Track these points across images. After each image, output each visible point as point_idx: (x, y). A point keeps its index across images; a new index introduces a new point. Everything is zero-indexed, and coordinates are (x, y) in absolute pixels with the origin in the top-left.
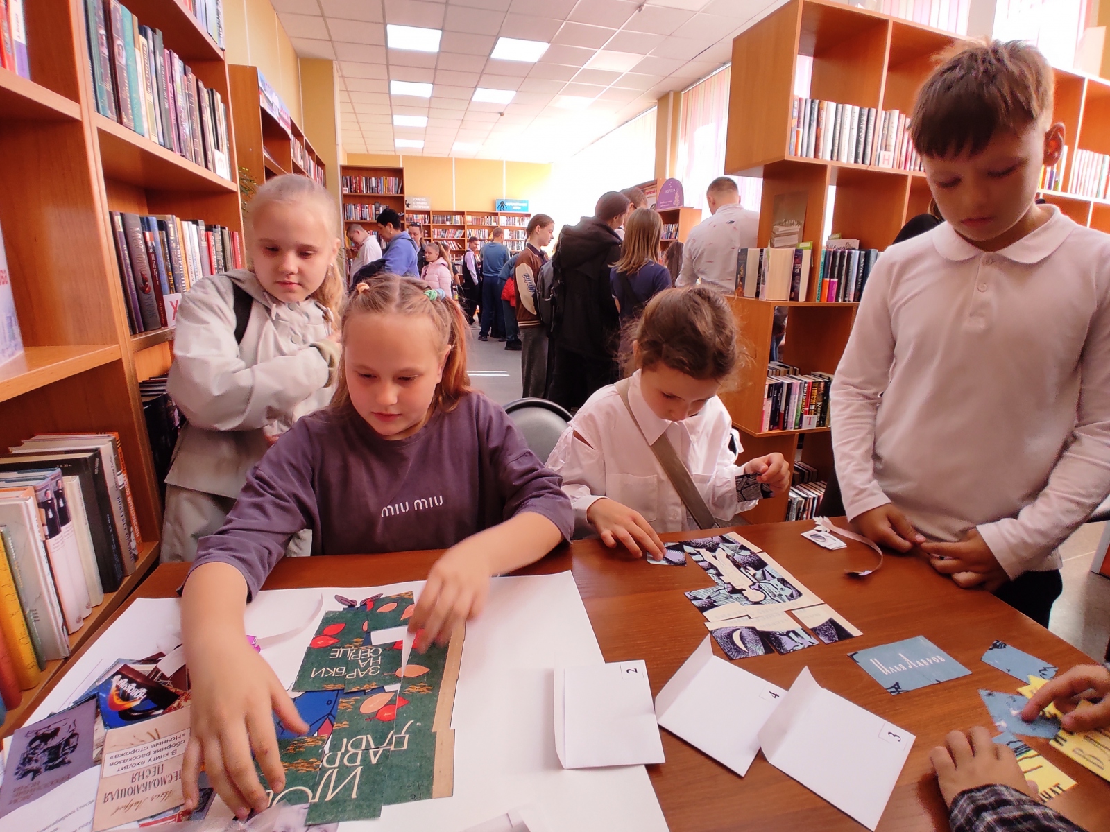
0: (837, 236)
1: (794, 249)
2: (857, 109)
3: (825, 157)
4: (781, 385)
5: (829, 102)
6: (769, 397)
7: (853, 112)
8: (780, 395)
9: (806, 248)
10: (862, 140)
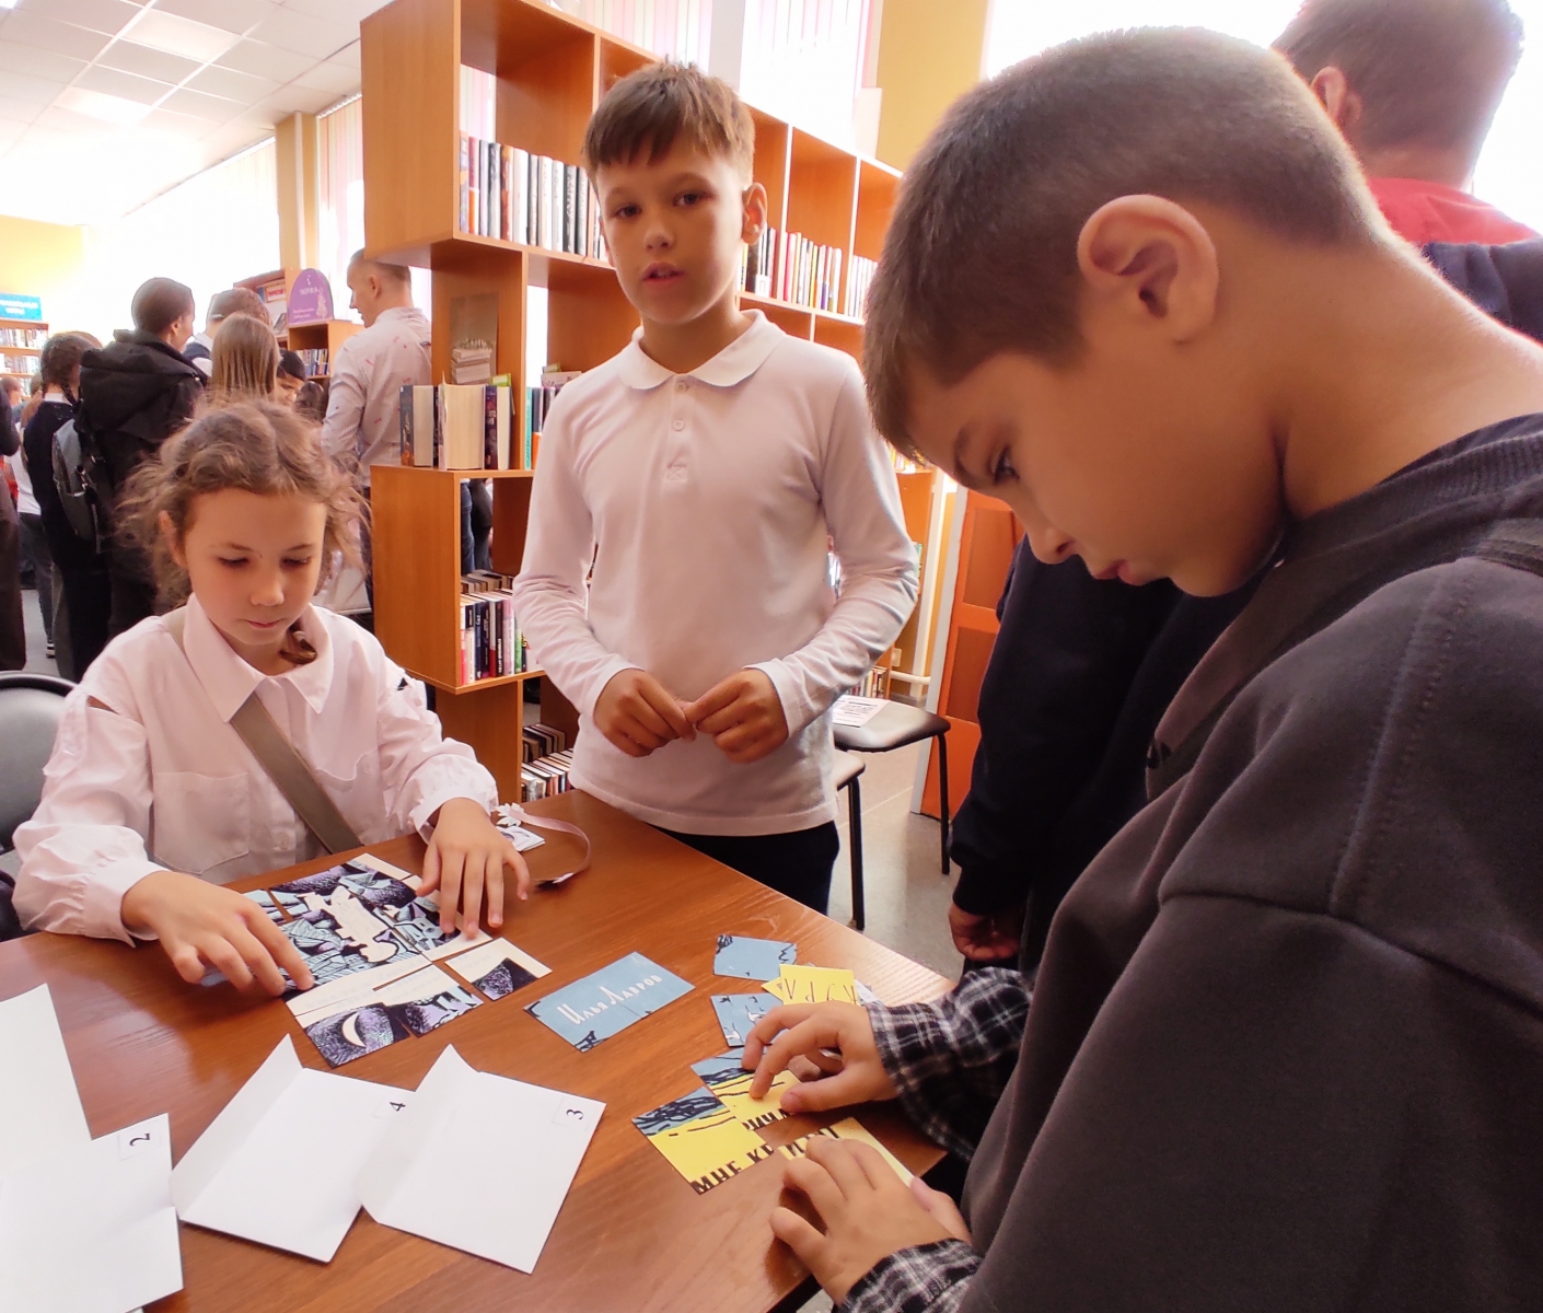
0: (555, 367)
1: (484, 386)
2: (560, 166)
3: (518, 239)
4: (486, 606)
5: (517, 150)
6: (468, 626)
7: (554, 170)
8: (485, 622)
9: (502, 385)
10: (572, 216)
